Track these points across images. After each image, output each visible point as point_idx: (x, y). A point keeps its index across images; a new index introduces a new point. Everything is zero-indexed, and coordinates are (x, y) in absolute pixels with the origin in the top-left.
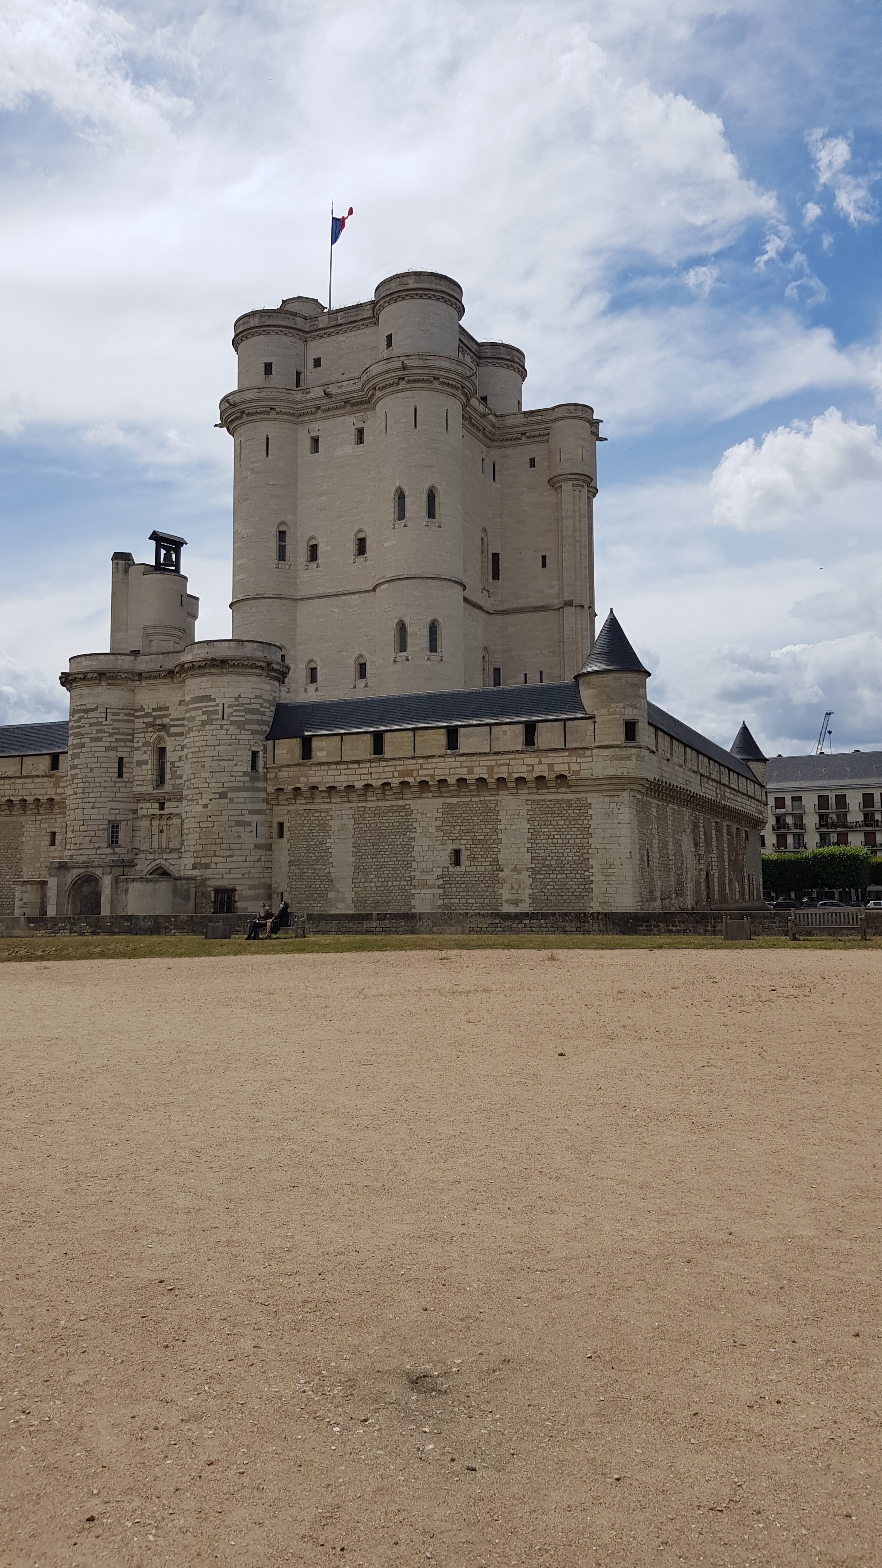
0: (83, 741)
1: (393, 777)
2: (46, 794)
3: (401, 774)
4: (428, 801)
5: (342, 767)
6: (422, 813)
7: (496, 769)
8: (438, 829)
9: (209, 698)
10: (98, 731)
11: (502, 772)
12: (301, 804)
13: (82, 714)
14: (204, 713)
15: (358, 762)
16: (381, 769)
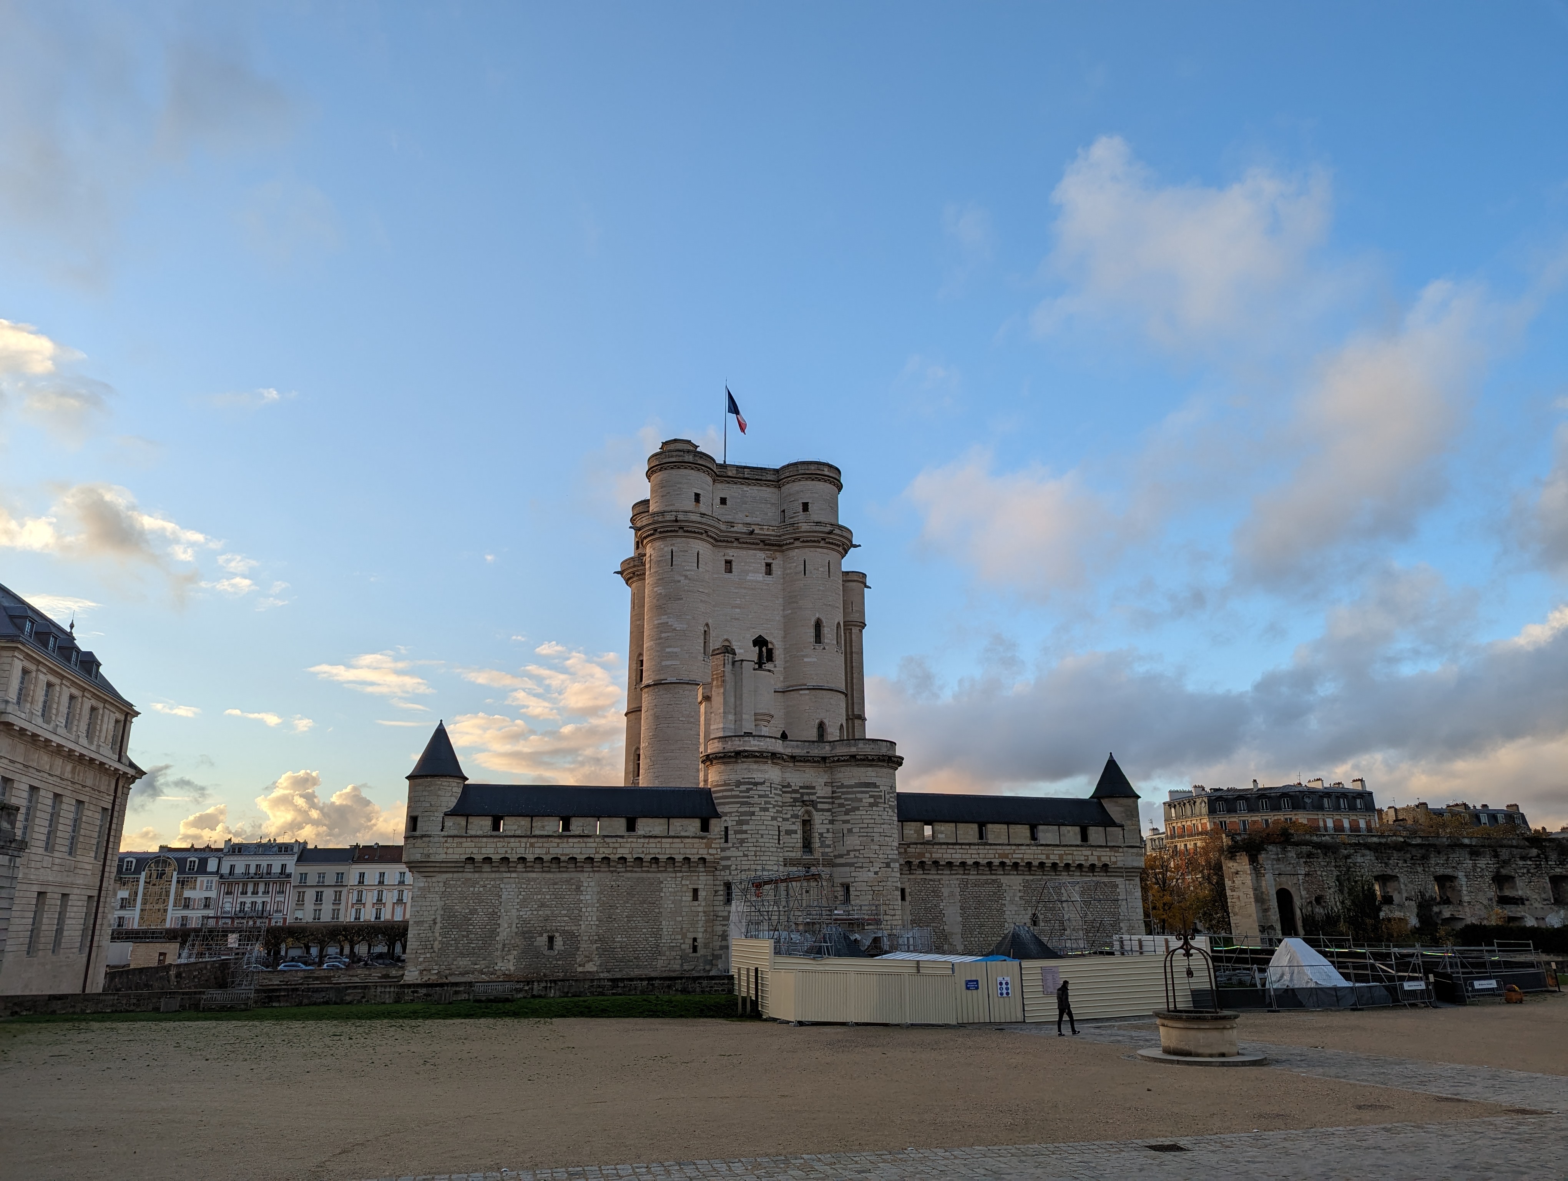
0: (752, 809)
1: (995, 858)
2: (698, 854)
3: (1000, 856)
4: (1013, 877)
5: (957, 847)
6: (1009, 886)
7: (1065, 857)
8: (1021, 898)
9: (874, 785)
10: (766, 803)
11: (1068, 859)
12: (919, 874)
13: (752, 786)
14: (871, 797)
15: (970, 844)
16: (986, 851)
